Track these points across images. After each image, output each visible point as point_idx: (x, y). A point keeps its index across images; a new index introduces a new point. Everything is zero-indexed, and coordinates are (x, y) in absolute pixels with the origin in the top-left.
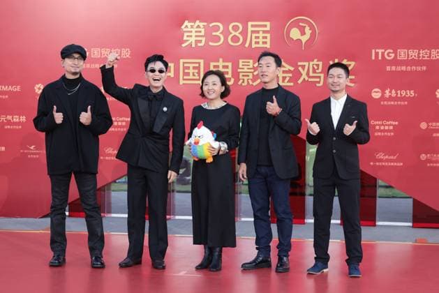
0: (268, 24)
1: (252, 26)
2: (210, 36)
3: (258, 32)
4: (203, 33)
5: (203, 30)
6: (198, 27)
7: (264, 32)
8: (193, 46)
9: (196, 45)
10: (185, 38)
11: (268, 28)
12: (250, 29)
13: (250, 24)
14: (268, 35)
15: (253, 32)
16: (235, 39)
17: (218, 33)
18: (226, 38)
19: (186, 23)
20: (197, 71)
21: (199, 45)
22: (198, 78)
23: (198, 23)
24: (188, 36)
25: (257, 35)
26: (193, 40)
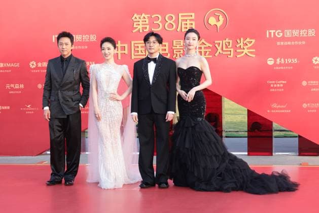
0: (193, 14)
1: (182, 16)
2: (152, 24)
3: (186, 20)
4: (147, 22)
5: (147, 20)
6: (144, 18)
7: (191, 20)
8: (141, 31)
9: (143, 30)
10: (135, 26)
11: (193, 18)
12: (180, 18)
13: (180, 15)
14: (193, 23)
15: (182, 20)
16: (171, 25)
17: (158, 22)
18: (164, 26)
19: (135, 15)
20: (144, 49)
21: (145, 30)
22: (145, 54)
23: (143, 15)
24: (137, 25)
25: (186, 22)
26: (140, 27)
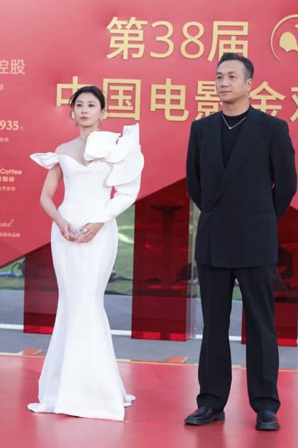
0: (245, 25)
1: (220, 28)
2: (151, 43)
3: (228, 37)
4: (140, 38)
5: (141, 33)
6: (134, 27)
7: (239, 38)
8: (125, 57)
9: (130, 55)
10: (113, 45)
11: (245, 32)
12: (216, 32)
13: (216, 24)
14: (245, 43)
15: (220, 37)
16: (192, 48)
17: (164, 39)
18: (177, 47)
19: (115, 20)
20: (129, 97)
21: (135, 56)
22: (131, 108)
23: (133, 20)
24: (117, 42)
25: (227, 42)
26: (124, 48)
